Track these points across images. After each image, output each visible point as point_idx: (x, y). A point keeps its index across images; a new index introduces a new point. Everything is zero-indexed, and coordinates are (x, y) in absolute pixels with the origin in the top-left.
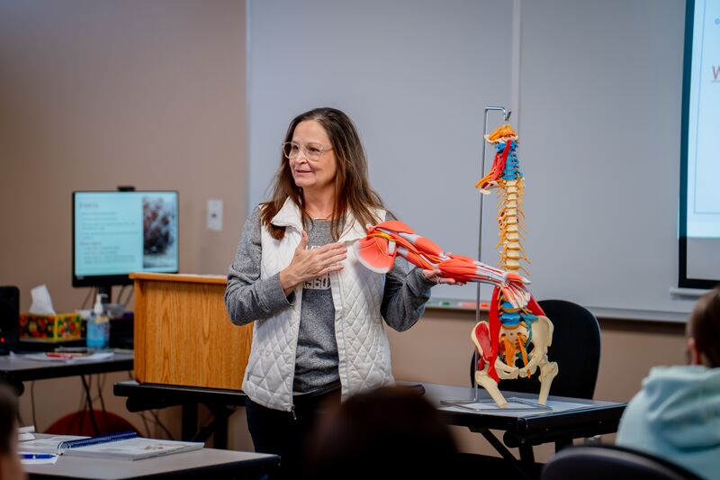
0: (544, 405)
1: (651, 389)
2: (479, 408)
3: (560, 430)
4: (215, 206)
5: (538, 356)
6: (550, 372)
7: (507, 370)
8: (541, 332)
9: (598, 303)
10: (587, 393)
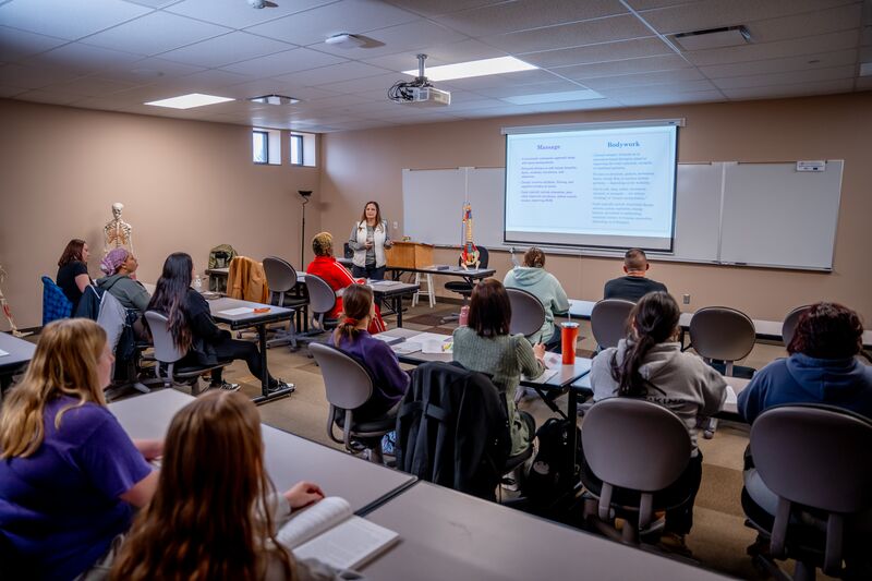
0: (477, 271)
1: (516, 271)
2: (463, 272)
3: (481, 277)
4: (396, 223)
5: (476, 259)
6: (478, 263)
7: (469, 263)
8: (476, 254)
9: (486, 245)
10: (486, 268)
